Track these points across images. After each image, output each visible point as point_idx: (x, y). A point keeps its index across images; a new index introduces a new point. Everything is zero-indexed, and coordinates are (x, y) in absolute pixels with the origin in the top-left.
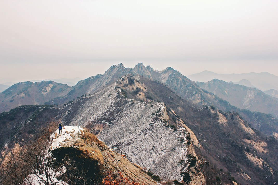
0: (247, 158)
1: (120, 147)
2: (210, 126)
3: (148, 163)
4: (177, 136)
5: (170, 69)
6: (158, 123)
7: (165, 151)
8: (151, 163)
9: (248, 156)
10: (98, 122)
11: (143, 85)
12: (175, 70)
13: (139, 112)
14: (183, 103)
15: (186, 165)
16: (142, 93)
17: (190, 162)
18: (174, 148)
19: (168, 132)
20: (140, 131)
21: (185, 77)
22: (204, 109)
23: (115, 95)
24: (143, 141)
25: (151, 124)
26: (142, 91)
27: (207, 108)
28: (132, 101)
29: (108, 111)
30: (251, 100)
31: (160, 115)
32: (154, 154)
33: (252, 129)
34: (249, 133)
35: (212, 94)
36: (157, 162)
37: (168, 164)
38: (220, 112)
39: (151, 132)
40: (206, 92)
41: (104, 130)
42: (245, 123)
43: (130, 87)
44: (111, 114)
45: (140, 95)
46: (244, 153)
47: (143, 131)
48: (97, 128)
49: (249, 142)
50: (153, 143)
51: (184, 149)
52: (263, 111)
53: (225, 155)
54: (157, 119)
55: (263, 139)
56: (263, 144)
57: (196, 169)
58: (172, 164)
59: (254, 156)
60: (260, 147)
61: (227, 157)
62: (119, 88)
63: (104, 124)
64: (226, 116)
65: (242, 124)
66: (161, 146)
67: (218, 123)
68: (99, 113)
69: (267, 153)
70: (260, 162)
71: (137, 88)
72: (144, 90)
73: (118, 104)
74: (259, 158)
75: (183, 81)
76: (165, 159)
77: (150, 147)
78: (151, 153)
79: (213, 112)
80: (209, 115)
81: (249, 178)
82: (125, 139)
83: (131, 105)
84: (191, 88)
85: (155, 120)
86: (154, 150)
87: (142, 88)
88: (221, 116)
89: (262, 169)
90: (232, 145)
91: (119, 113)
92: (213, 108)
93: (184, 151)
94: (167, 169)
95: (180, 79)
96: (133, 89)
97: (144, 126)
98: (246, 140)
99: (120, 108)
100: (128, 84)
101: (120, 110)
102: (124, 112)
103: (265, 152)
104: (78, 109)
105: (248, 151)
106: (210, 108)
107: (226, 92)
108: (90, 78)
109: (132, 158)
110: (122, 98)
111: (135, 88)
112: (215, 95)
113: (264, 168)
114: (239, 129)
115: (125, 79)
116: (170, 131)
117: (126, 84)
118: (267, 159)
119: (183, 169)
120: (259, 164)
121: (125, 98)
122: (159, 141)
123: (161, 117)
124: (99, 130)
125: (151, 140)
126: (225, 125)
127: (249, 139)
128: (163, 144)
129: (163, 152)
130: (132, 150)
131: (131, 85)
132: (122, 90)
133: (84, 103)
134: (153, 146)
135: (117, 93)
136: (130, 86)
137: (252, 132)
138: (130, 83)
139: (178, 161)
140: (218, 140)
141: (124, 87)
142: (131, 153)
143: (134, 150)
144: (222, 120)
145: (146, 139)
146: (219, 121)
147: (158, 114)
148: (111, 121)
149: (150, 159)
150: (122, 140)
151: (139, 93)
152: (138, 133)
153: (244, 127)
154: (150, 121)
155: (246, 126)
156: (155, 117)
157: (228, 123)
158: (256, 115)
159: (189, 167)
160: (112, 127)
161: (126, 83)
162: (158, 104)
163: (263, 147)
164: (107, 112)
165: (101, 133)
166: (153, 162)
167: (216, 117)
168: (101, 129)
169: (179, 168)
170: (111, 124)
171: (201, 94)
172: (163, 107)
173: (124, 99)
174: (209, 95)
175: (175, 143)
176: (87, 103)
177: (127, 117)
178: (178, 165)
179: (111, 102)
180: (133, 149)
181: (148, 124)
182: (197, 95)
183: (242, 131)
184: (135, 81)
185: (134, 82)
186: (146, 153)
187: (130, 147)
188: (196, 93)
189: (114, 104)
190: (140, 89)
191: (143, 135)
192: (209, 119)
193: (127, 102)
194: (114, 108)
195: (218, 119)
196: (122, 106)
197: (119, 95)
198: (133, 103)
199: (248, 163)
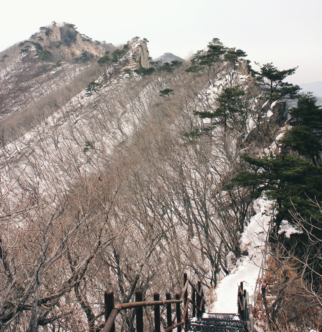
43: (67, 50)
62: (33, 43)
71: (85, 54)
73: (20, 78)
96: (73, 54)
99: (25, 85)
100: (60, 43)
111: (78, 53)
115: (52, 31)
117: (54, 43)
131: (69, 46)
136: (66, 47)
138: (66, 41)
141: (48, 46)
161: (56, 40)
173: (40, 64)
185: (75, 39)
189: (12, 77)
198: (63, 70)
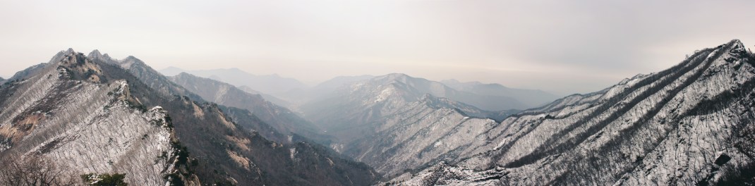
0: (230, 158)
1: (60, 144)
2: (185, 121)
3: (102, 165)
4: (149, 119)
5: (132, 58)
6: (118, 106)
7: (129, 144)
8: (108, 165)
9: (231, 156)
10: (30, 113)
11: (98, 66)
12: (138, 60)
13: (89, 97)
14: (149, 92)
15: (171, 161)
16: (95, 77)
17: (178, 156)
18: (146, 136)
19: (133, 116)
20: (90, 119)
21: (150, 68)
22: (176, 100)
23: (57, 76)
24: (94, 133)
25: (106, 107)
26: (96, 73)
27: (180, 98)
28: (80, 83)
29: (47, 97)
30: (224, 96)
31: (120, 95)
32: (112, 151)
33: (234, 123)
34: (230, 128)
35: (181, 87)
36: (116, 162)
37: (136, 163)
38: (196, 103)
39: (107, 119)
40: (175, 85)
41: (39, 124)
42: (225, 116)
43: (81, 69)
44: (51, 101)
45: (93, 78)
46: (226, 153)
47: (94, 119)
48: (28, 121)
49: (231, 138)
50: (109, 134)
51: (165, 135)
52: (238, 106)
53: (206, 155)
54: (116, 100)
55: (246, 135)
56: (246, 141)
57: (187, 169)
58: (144, 161)
59: (238, 155)
60: (243, 143)
61: (208, 157)
62: (64, 67)
63: (39, 114)
64: (202, 108)
65: (222, 118)
66: (123, 137)
67: (194, 116)
68: (34, 100)
69: (251, 151)
70: (246, 162)
71: (90, 70)
72: (98, 72)
73: (61, 88)
74: (244, 157)
75: (148, 71)
76: (131, 155)
77: (105, 141)
78: (107, 150)
79: (187, 103)
80: (183, 107)
81: (236, 182)
82: (68, 132)
83: (80, 87)
84: (157, 79)
85: (112, 102)
86: (113, 144)
87: (95, 70)
88: (196, 108)
89: (249, 169)
90: (212, 143)
91: (62, 100)
92: (187, 99)
93: (164, 138)
94: (134, 171)
95: (144, 70)
96: (83, 71)
97: (96, 111)
98: (228, 136)
99: (63, 93)
100: (77, 65)
101: (64, 95)
102: (69, 98)
103: (249, 150)
104: (5, 100)
105: (232, 149)
106: (182, 98)
107: (196, 87)
108: (31, 68)
109: (78, 160)
110: (67, 79)
111: (86, 70)
112: (185, 89)
113: (251, 169)
114: (219, 123)
116: (137, 114)
117: (73, 64)
118: (253, 158)
119: (167, 169)
120: (245, 164)
121: (71, 79)
122: (120, 132)
123: (123, 97)
124: (32, 124)
125: (106, 130)
126: (202, 119)
127: (231, 135)
128: (126, 134)
129: (127, 146)
130: (77, 147)
131: (81, 66)
132: (67, 70)
133: (15, 90)
134: (111, 139)
135: (60, 73)
137: (233, 127)
138: (79, 63)
139: (154, 155)
140: (195, 137)
141: (71, 67)
142: (76, 152)
143: (80, 147)
144: (199, 113)
145: (100, 130)
146: (195, 114)
147: (118, 93)
148: (49, 110)
149: (106, 159)
150: (63, 135)
151: (92, 76)
152: (88, 122)
153: (225, 121)
154: (106, 104)
155: (226, 120)
156: (112, 97)
157: (206, 116)
158: (231, 111)
159: (177, 166)
160: (51, 119)
162: (117, 82)
163: (247, 145)
164: (44, 98)
165: (35, 127)
166: (111, 163)
167: (191, 109)
168: (35, 123)
169: (159, 168)
170: (50, 115)
171: (169, 87)
172: (125, 84)
173: (70, 81)
174: (178, 89)
175: (145, 129)
176: (19, 90)
177: (73, 104)
178: (157, 162)
179: (51, 85)
180: (78, 145)
181: (102, 108)
182: (164, 88)
183: (222, 125)
184: (86, 61)
185: (85, 63)
186: (99, 151)
187: (73, 143)
188: (163, 86)
189: (55, 88)
190: (93, 71)
191: (94, 125)
192: (183, 112)
193: (73, 85)
194: (55, 93)
195: (193, 111)
196: (66, 89)
197: (62, 76)
198: (83, 86)
199: (232, 164)
